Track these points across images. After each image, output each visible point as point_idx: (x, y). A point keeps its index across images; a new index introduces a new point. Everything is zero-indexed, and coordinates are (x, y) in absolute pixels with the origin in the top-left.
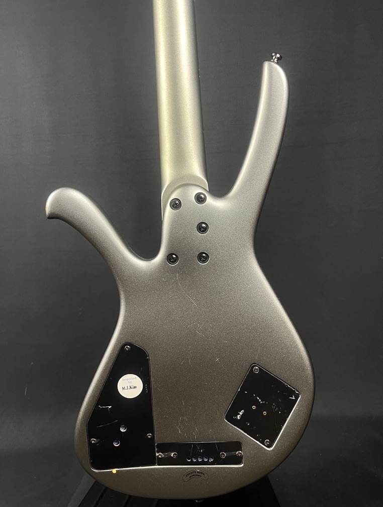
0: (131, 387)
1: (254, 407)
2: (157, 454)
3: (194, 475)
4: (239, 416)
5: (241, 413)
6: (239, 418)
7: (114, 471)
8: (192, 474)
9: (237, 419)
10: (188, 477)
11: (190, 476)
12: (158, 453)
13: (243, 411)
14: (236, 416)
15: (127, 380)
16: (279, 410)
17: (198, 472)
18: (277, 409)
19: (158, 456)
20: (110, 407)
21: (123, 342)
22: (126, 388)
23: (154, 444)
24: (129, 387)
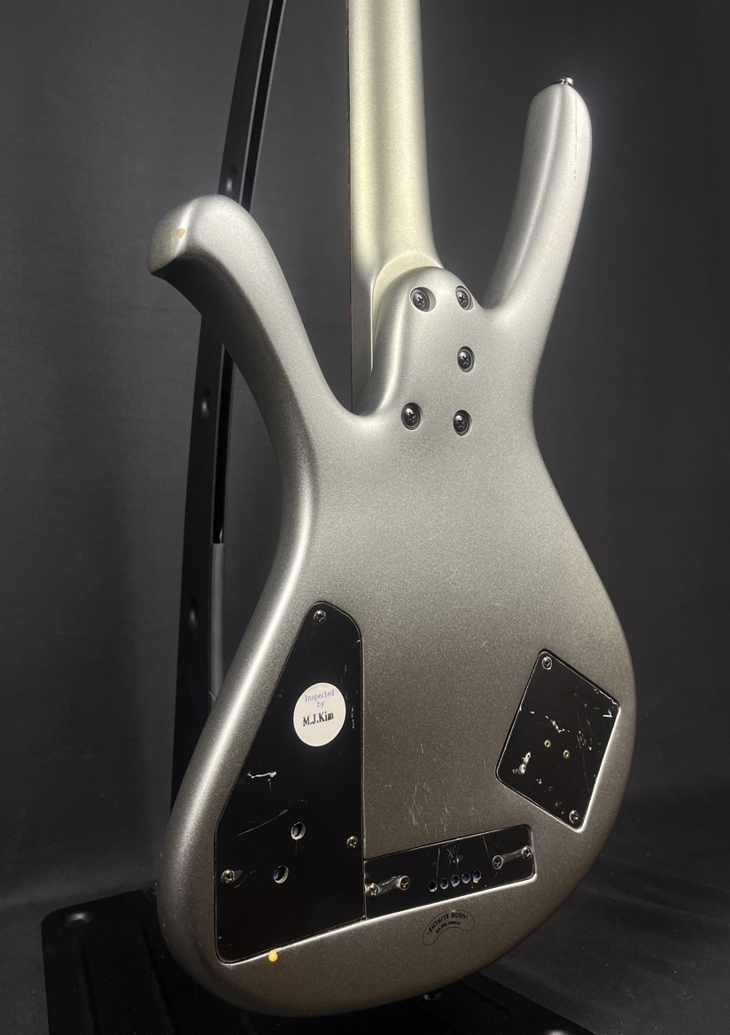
0: (321, 717)
1: (547, 743)
2: (367, 889)
3: (445, 925)
4: (523, 766)
5: (526, 759)
6: (523, 771)
7: (273, 955)
8: (441, 922)
9: (518, 775)
10: (434, 931)
11: (436, 928)
12: (369, 883)
13: (529, 754)
14: (518, 767)
15: (315, 698)
16: (588, 744)
17: (453, 915)
18: (585, 741)
19: (369, 892)
20: (273, 774)
21: (311, 603)
22: (311, 720)
23: (362, 863)
24: (317, 718)
